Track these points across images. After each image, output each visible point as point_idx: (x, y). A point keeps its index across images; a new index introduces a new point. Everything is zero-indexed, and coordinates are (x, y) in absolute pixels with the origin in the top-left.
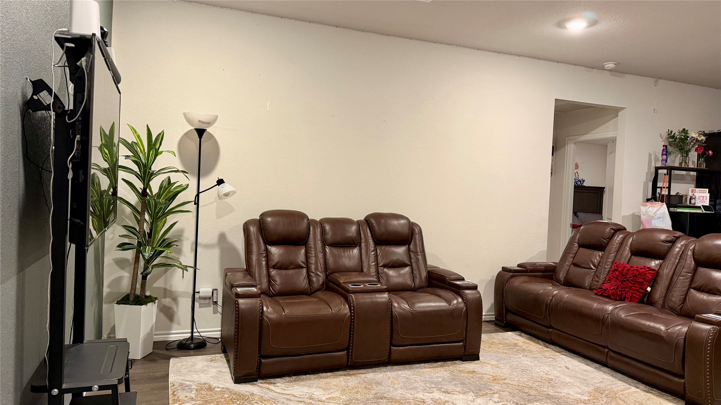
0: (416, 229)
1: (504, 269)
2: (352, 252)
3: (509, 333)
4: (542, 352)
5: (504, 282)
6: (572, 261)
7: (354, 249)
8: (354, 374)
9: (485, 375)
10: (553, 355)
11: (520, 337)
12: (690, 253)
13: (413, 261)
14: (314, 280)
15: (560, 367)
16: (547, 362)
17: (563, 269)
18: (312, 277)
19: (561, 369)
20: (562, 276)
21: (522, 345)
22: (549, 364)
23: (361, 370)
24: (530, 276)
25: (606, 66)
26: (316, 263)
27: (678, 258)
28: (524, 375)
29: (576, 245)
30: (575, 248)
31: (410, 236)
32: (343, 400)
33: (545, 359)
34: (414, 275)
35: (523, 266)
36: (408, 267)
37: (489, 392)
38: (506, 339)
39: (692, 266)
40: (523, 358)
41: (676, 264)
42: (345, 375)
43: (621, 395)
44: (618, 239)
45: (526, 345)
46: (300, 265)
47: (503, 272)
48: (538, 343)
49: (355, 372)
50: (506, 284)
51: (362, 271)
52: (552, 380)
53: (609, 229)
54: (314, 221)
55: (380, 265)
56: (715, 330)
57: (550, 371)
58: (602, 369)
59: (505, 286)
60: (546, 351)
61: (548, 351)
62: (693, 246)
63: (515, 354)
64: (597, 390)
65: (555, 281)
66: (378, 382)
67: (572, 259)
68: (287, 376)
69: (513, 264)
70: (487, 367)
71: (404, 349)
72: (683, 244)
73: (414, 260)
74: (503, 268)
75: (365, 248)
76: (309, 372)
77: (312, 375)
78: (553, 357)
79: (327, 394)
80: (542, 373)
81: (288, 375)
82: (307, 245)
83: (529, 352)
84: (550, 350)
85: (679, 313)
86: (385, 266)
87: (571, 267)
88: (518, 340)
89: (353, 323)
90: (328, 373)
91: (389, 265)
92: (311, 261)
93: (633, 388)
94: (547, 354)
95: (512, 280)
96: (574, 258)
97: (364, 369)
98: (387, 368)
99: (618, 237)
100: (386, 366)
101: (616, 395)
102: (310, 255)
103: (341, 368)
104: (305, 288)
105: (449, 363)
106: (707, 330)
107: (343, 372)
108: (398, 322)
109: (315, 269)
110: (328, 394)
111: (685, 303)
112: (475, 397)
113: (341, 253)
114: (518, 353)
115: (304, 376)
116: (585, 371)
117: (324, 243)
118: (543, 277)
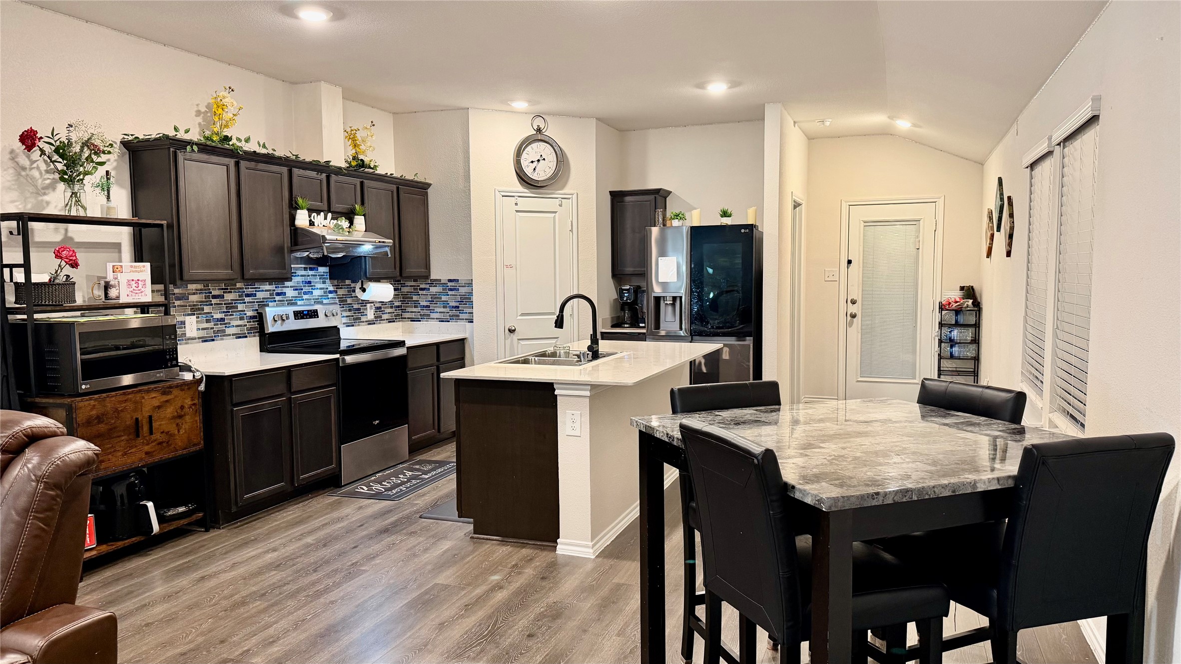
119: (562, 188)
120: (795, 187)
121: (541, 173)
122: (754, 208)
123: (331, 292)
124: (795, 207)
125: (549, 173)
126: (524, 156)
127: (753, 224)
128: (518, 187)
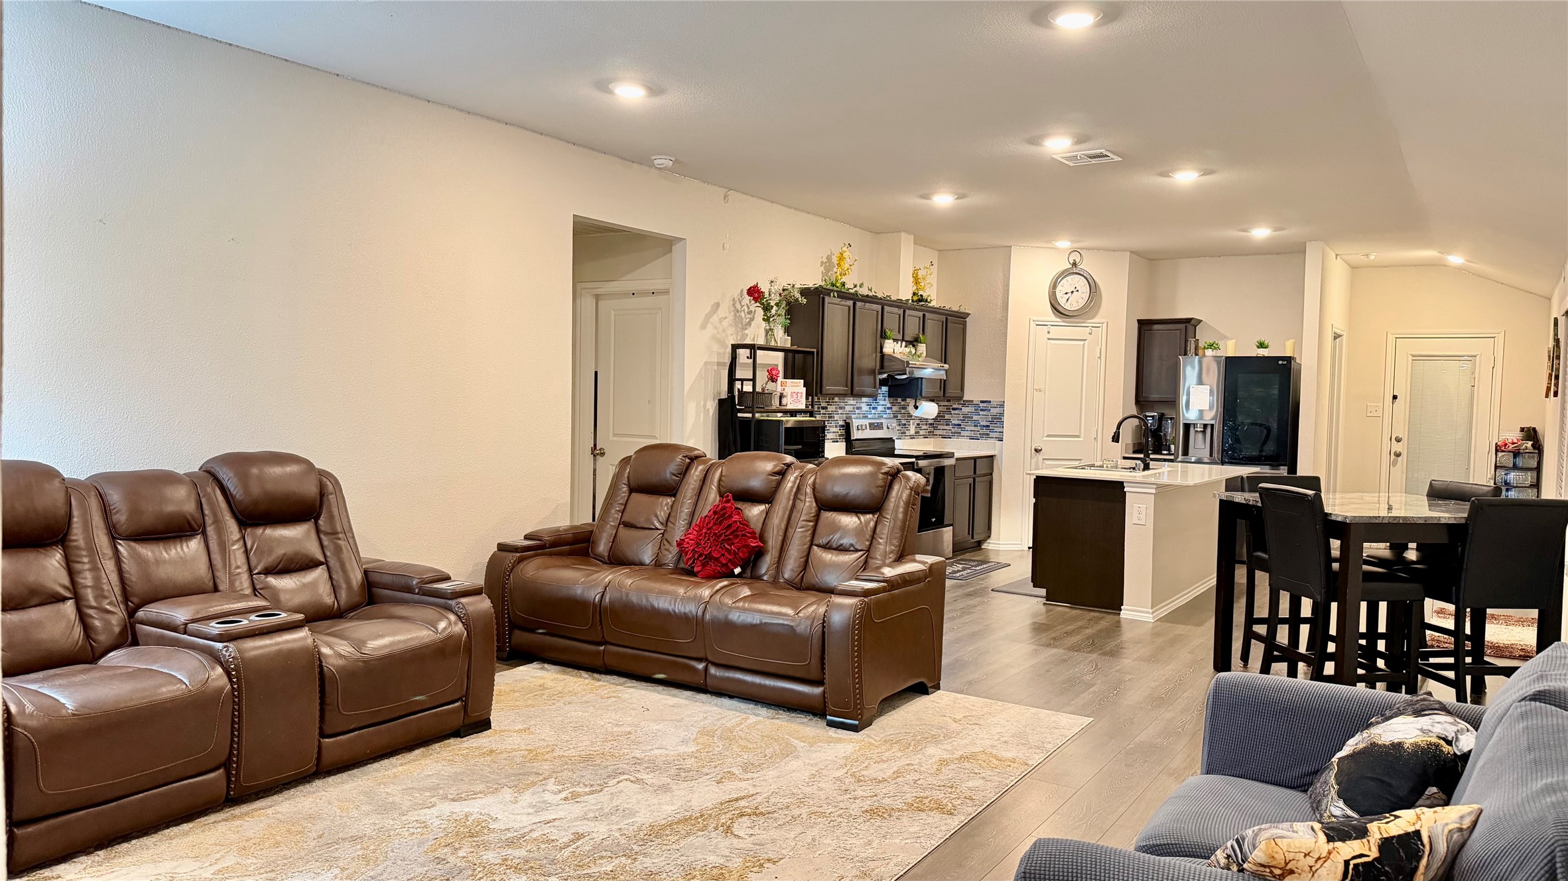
0: (328, 483)
1: (502, 548)
2: (188, 547)
3: (521, 668)
4: (593, 690)
5: (505, 573)
6: (621, 519)
7: (191, 540)
8: (247, 814)
9: (514, 753)
10: (614, 692)
11: (544, 672)
12: (809, 490)
13: (328, 554)
14: (98, 624)
15: (633, 709)
16: (610, 706)
17: (605, 535)
18: (91, 620)
19: (637, 712)
20: (602, 547)
21: (555, 685)
22: (613, 708)
23: (257, 802)
24: (550, 554)
25: (656, 162)
26: (97, 586)
27: (792, 497)
28: (581, 735)
29: (625, 489)
30: (624, 494)
31: (318, 497)
32: (255, 866)
33: (603, 700)
34: (334, 583)
35: (533, 537)
36: (321, 567)
37: (537, 779)
38: (521, 681)
39: (813, 511)
40: (567, 708)
41: (789, 508)
42: (226, 820)
43: (740, 732)
44: (697, 473)
45: (562, 684)
46: (58, 593)
47: (499, 552)
48: (581, 676)
49: (245, 808)
50: (509, 575)
51: (216, 589)
52: (630, 733)
53: (680, 457)
54: (76, 483)
55: (256, 571)
56: (862, 604)
57: (621, 719)
58: (698, 697)
59: (507, 579)
60: (599, 687)
61: (603, 686)
62: (813, 478)
63: (550, 703)
64: (704, 732)
65: (593, 558)
66: (310, 814)
67: (620, 514)
68: (81, 854)
69: (517, 538)
70: (511, 736)
71: (349, 740)
72: (797, 476)
73: (330, 551)
74: (499, 545)
75: (215, 537)
76: (131, 833)
77: (145, 838)
78: (615, 695)
79: (207, 864)
80: (609, 725)
81: (83, 852)
82: (67, 543)
83: (572, 696)
84: (604, 684)
85: (799, 586)
86: (268, 571)
87: (620, 528)
88: (541, 678)
89: (238, 704)
90: (182, 825)
91: (277, 569)
92: (82, 581)
93: (751, 717)
94: (604, 692)
95: (521, 566)
96: (623, 512)
97: (262, 797)
98: (314, 784)
99: (696, 469)
100: (309, 782)
101: (734, 734)
102: (78, 566)
103: (207, 809)
104: (78, 647)
105: (436, 747)
106: (852, 605)
107: (218, 814)
108: (337, 683)
109: (96, 598)
110: (210, 865)
111: (808, 569)
112: (516, 794)
113: (162, 554)
114: (554, 702)
115: (125, 845)
116: (673, 706)
117: (112, 535)
118: (571, 554)
119: (1093, 317)
120: (1336, 319)
121: (1073, 303)
122: (1293, 340)
123: (888, 408)
124: (1335, 338)
125: (1082, 303)
126: (1059, 288)
127: (1291, 357)
128: (1051, 317)
